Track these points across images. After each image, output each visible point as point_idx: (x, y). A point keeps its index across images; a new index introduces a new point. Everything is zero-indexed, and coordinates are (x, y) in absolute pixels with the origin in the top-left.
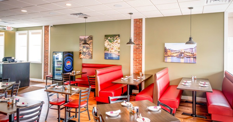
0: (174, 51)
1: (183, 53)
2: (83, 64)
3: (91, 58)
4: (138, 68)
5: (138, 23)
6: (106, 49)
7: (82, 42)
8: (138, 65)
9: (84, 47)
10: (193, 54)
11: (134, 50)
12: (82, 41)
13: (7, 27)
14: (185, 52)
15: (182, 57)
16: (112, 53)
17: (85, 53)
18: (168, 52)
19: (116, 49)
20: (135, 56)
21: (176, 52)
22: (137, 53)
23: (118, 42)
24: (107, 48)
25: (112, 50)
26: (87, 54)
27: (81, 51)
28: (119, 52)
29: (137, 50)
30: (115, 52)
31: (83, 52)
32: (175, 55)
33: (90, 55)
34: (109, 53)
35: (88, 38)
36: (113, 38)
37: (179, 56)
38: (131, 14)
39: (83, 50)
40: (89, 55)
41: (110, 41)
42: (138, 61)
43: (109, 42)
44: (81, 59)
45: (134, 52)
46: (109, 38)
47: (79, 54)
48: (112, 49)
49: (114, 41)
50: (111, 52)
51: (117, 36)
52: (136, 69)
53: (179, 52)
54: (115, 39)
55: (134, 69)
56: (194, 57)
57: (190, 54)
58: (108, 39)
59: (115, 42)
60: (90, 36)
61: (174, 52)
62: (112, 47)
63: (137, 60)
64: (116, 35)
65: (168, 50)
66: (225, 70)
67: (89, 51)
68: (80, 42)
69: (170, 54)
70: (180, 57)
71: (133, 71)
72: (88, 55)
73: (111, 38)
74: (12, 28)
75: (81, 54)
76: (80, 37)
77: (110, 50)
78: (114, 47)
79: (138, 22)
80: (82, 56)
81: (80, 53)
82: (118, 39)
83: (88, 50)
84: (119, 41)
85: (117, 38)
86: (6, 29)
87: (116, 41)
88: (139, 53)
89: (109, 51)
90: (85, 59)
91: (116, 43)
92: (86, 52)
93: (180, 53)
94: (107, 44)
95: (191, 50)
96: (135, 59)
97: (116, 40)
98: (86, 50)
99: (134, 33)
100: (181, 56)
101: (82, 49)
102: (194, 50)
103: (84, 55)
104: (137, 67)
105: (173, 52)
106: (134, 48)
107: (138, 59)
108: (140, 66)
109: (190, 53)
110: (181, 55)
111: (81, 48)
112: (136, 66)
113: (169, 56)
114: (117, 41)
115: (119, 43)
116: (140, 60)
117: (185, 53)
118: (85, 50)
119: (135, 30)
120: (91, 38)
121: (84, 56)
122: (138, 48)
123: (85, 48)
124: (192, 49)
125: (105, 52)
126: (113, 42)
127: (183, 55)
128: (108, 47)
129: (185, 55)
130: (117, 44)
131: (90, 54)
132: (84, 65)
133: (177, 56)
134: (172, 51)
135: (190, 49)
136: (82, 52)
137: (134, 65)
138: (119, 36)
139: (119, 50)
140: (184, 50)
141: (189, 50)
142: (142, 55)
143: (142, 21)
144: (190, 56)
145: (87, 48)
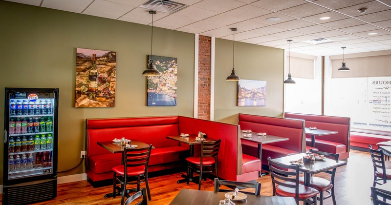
0: (248, 90)
3: (112, 105)
5: (204, 43)
6: (150, 85)
7: (86, 64)
8: (203, 113)
9: (91, 78)
10: (264, 94)
12: (85, 61)
14: (257, 92)
15: (255, 99)
16: (164, 92)
17: (96, 93)
18: (242, 92)
19: (171, 86)
20: (199, 98)
21: (249, 92)
22: (202, 94)
23: (175, 73)
24: (154, 82)
25: (164, 88)
26: (101, 94)
27: (82, 88)
28: (176, 90)
29: (202, 88)
30: (169, 91)
31: (91, 91)
32: (248, 96)
33: (111, 98)
34: (158, 92)
35: (107, 56)
36: (166, 63)
37: (252, 97)
39: (87, 86)
40: (107, 99)
41: (159, 68)
42: (205, 106)
44: (80, 109)
46: (158, 62)
47: (73, 95)
48: (164, 85)
49: (167, 69)
50: (161, 90)
51: (173, 61)
53: (252, 91)
54: (169, 65)
57: (262, 95)
58: (156, 64)
59: (168, 71)
60: (112, 52)
62: (164, 82)
64: (170, 59)
65: (242, 90)
66: (284, 112)
67: (107, 88)
68: (78, 64)
69: (243, 95)
70: (253, 99)
72: (104, 99)
73: (161, 62)
75: (82, 96)
76: (79, 51)
77: (160, 86)
78: (167, 81)
79: (204, 41)
80: (85, 102)
81: (79, 93)
82: (174, 66)
83: (104, 86)
84: (176, 71)
85: (172, 65)
87: (170, 69)
88: (205, 94)
89: (158, 89)
90: (94, 107)
91: (171, 74)
92: (100, 92)
93: (253, 94)
95: (262, 90)
96: (199, 104)
97: (171, 67)
98: (98, 85)
101: (84, 82)
103: (94, 99)
105: (247, 92)
106: (198, 85)
107: (203, 103)
109: (261, 93)
111: (81, 81)
112: (200, 115)
113: (243, 98)
114: (173, 69)
115: (176, 75)
116: (207, 104)
117: (257, 94)
118: (94, 85)
121: (92, 101)
122: (204, 85)
123: (95, 80)
124: (263, 88)
125: (149, 91)
126: (165, 72)
127: (255, 96)
129: (258, 96)
130: (173, 76)
131: (110, 94)
133: (250, 97)
134: (246, 90)
135: (261, 88)
136: (87, 89)
138: (176, 59)
139: (176, 88)
140: (257, 89)
141: (260, 90)
142: (209, 97)
144: (261, 97)
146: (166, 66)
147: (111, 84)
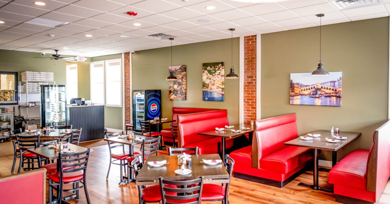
0: (306, 86)
1: (319, 89)
2: (174, 108)
3: (186, 98)
4: (252, 113)
5: (250, 43)
6: (204, 85)
8: (251, 109)
10: (336, 90)
11: (245, 86)
13: (78, 57)
14: (322, 87)
15: (317, 96)
16: (213, 91)
18: (295, 88)
19: (219, 85)
20: (246, 95)
21: (308, 88)
22: (249, 91)
23: (221, 74)
25: (213, 87)
26: (179, 93)
27: (171, 88)
28: (222, 88)
29: (249, 86)
30: (218, 89)
31: (174, 90)
32: (306, 92)
34: (209, 90)
35: (180, 69)
36: (215, 67)
37: (313, 94)
38: (231, 30)
39: (173, 87)
40: (182, 95)
41: (210, 72)
42: (252, 102)
43: (209, 74)
44: (171, 101)
45: (245, 88)
46: (209, 67)
47: (168, 93)
48: (213, 85)
49: (216, 72)
50: (211, 89)
51: (220, 65)
52: (248, 116)
53: (313, 87)
54: (217, 69)
55: (245, 116)
56: (338, 95)
57: (331, 91)
58: (208, 69)
59: (216, 73)
60: (183, 66)
61: (305, 88)
62: (213, 82)
63: (249, 102)
64: (217, 64)
65: (295, 85)
67: (181, 89)
69: (298, 92)
70: (314, 96)
71: (244, 119)
72: (180, 95)
73: (211, 67)
74: (85, 57)
75: (172, 93)
76: (170, 68)
77: (210, 86)
78: (215, 82)
79: (251, 40)
80: (173, 97)
81: (170, 92)
82: (221, 68)
83: (180, 87)
84: (223, 72)
85: (219, 68)
86: (78, 60)
87: (218, 72)
88: (252, 91)
89: (209, 88)
90: (177, 100)
91: (219, 76)
92: (178, 91)
93: (314, 90)
94: (205, 77)
95: (332, 84)
96: (246, 100)
97: (218, 70)
98: (178, 87)
99: (245, 59)
100: (316, 94)
101: (172, 86)
102: (336, 84)
103: (176, 95)
104: (249, 113)
105: (303, 89)
106: (245, 83)
107: (250, 100)
108: (254, 112)
109: (330, 89)
110: (316, 92)
111: (171, 84)
112: (248, 110)
113: (297, 95)
114: (220, 71)
115: (222, 76)
116: (254, 101)
117: (322, 90)
118: (176, 87)
119: (245, 54)
120: (184, 69)
121: (175, 97)
122: (251, 83)
123: (176, 84)
124: (334, 82)
125: (204, 90)
126: (214, 74)
127: (319, 92)
128: (207, 82)
129: (323, 93)
131: (183, 92)
132: (175, 110)
133: (309, 94)
134: (302, 86)
135: (331, 82)
137: (245, 110)
138: (222, 64)
139: (223, 87)
140: (321, 84)
141: (329, 84)
142: (256, 94)
143: (256, 39)
144: (330, 94)
145: (179, 84)
146: (214, 70)
147: (183, 86)
